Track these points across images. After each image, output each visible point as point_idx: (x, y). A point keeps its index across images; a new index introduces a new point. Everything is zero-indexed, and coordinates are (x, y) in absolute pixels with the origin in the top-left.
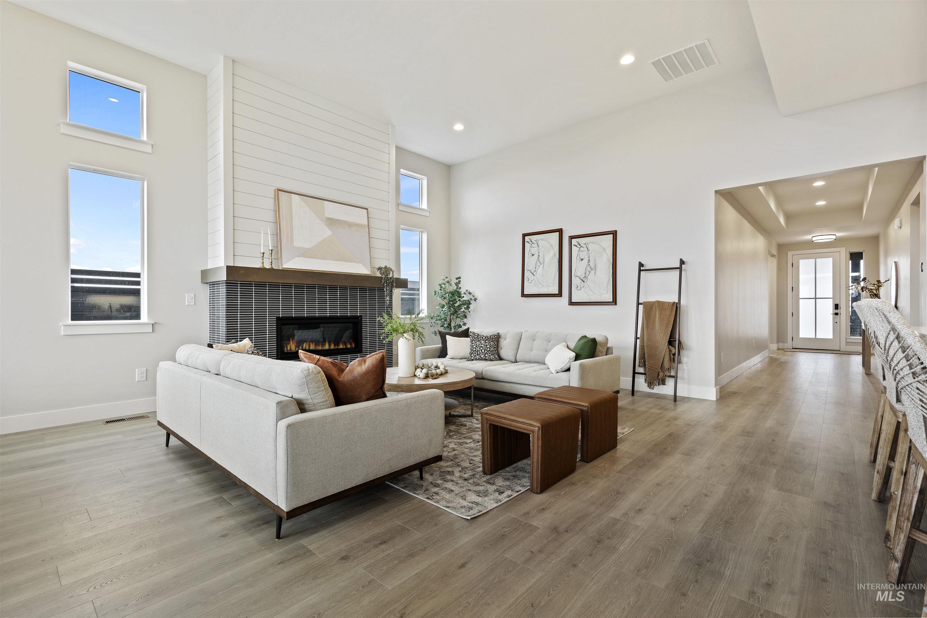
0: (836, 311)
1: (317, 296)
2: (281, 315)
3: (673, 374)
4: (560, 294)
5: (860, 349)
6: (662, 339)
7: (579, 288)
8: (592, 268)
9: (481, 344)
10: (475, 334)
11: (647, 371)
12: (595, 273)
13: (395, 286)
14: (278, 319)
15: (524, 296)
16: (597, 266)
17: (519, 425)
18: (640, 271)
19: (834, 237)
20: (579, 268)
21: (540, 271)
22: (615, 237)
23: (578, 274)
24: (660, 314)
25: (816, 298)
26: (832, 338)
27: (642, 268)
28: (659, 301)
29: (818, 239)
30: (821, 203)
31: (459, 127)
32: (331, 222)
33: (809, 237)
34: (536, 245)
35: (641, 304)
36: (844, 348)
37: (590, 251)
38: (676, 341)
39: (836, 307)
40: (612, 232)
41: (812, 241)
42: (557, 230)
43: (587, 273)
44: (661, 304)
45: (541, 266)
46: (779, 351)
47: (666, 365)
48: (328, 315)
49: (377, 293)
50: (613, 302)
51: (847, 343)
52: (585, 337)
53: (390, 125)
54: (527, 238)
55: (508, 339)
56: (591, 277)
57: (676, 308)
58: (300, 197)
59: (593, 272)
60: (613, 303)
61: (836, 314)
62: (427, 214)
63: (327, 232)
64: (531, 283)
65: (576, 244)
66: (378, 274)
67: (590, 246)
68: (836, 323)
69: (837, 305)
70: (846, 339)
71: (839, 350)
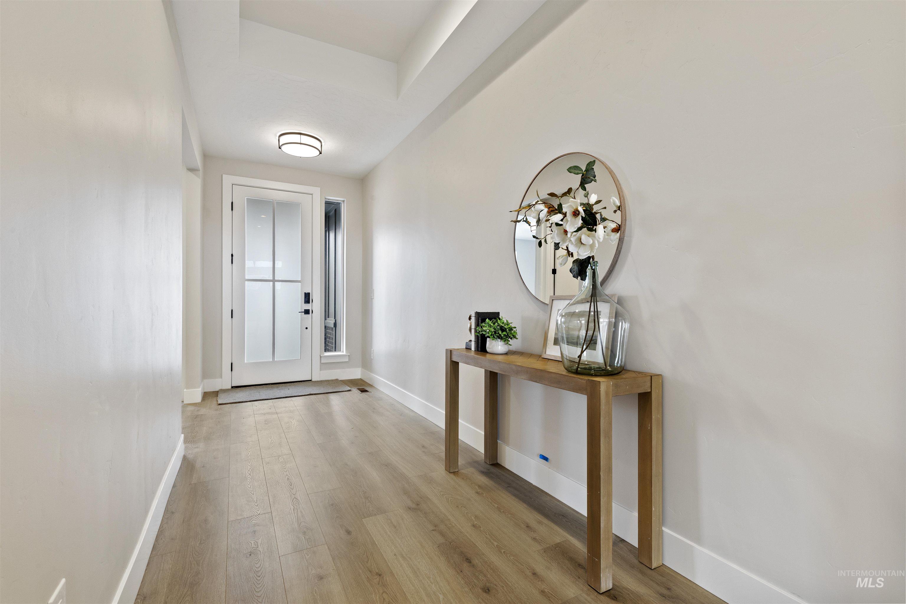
0: (307, 307)
19: (319, 146)
25: (274, 281)
36: (317, 375)
39: (307, 298)
51: (323, 365)
61: (307, 312)
68: (307, 328)
69: (309, 293)
70: (321, 357)
71: (311, 380)
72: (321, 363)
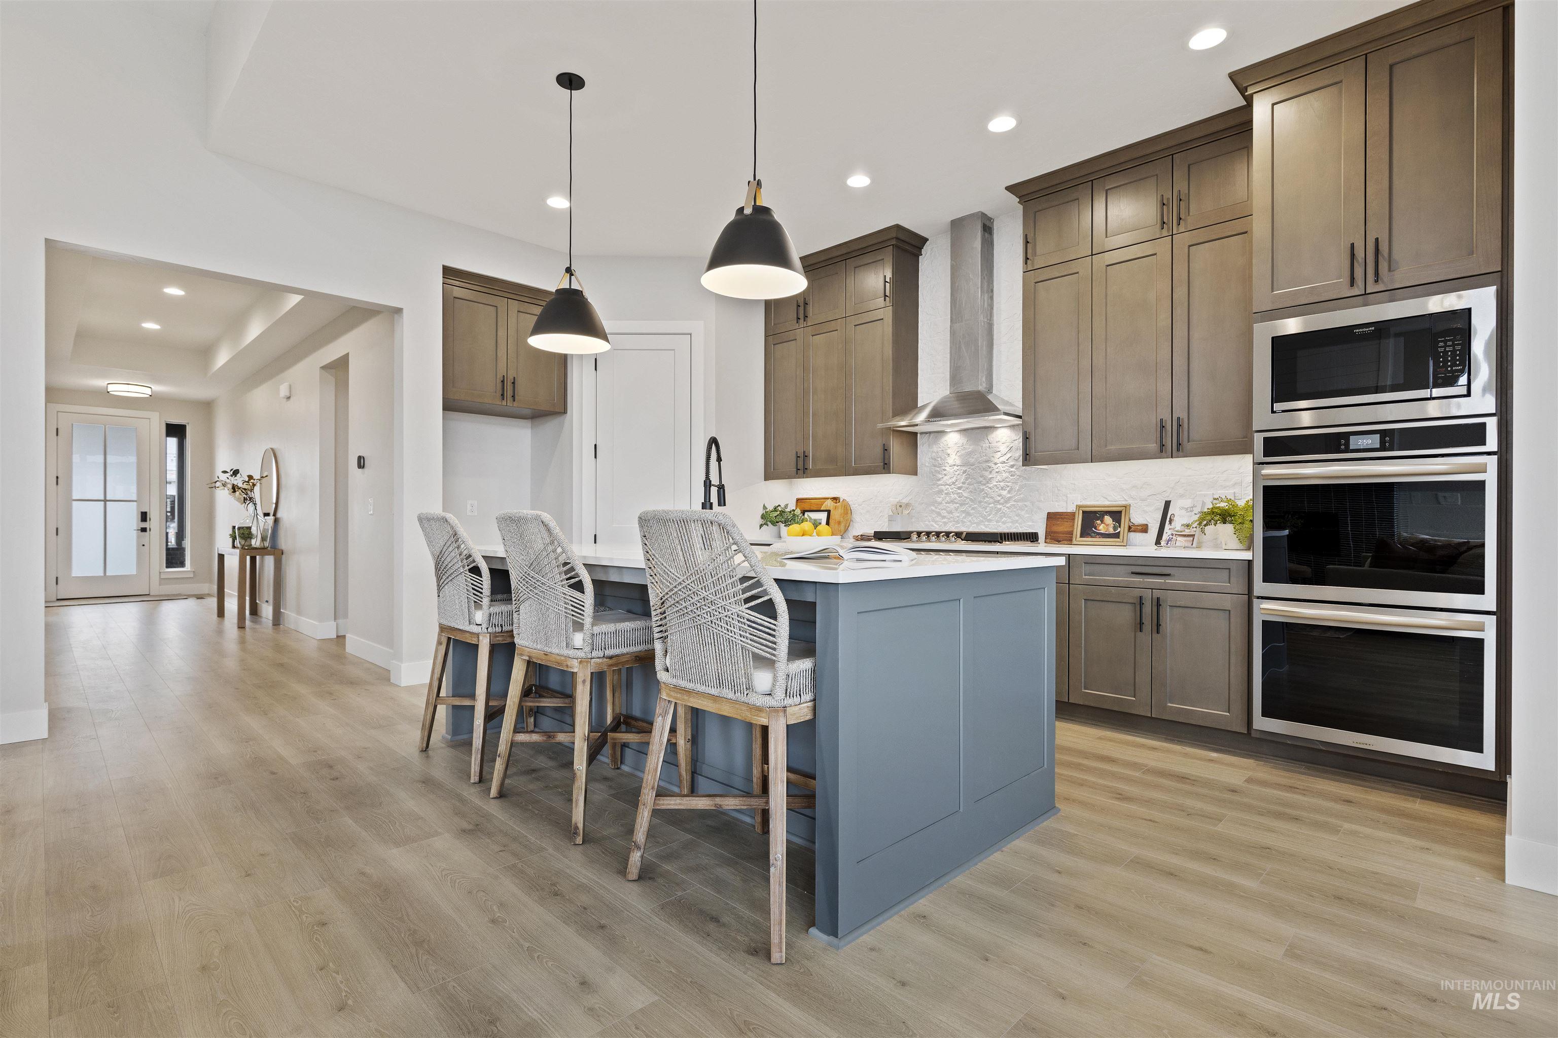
0: (144, 525)
19: (149, 391)
25: (105, 501)
26: (135, 573)
29: (118, 389)
30: (151, 326)
33: (100, 383)
36: (156, 590)
39: (144, 517)
41: (108, 392)
51: (162, 581)
61: (144, 530)
68: (143, 545)
69: (146, 513)
70: (160, 573)
71: (149, 595)
72: (161, 579)
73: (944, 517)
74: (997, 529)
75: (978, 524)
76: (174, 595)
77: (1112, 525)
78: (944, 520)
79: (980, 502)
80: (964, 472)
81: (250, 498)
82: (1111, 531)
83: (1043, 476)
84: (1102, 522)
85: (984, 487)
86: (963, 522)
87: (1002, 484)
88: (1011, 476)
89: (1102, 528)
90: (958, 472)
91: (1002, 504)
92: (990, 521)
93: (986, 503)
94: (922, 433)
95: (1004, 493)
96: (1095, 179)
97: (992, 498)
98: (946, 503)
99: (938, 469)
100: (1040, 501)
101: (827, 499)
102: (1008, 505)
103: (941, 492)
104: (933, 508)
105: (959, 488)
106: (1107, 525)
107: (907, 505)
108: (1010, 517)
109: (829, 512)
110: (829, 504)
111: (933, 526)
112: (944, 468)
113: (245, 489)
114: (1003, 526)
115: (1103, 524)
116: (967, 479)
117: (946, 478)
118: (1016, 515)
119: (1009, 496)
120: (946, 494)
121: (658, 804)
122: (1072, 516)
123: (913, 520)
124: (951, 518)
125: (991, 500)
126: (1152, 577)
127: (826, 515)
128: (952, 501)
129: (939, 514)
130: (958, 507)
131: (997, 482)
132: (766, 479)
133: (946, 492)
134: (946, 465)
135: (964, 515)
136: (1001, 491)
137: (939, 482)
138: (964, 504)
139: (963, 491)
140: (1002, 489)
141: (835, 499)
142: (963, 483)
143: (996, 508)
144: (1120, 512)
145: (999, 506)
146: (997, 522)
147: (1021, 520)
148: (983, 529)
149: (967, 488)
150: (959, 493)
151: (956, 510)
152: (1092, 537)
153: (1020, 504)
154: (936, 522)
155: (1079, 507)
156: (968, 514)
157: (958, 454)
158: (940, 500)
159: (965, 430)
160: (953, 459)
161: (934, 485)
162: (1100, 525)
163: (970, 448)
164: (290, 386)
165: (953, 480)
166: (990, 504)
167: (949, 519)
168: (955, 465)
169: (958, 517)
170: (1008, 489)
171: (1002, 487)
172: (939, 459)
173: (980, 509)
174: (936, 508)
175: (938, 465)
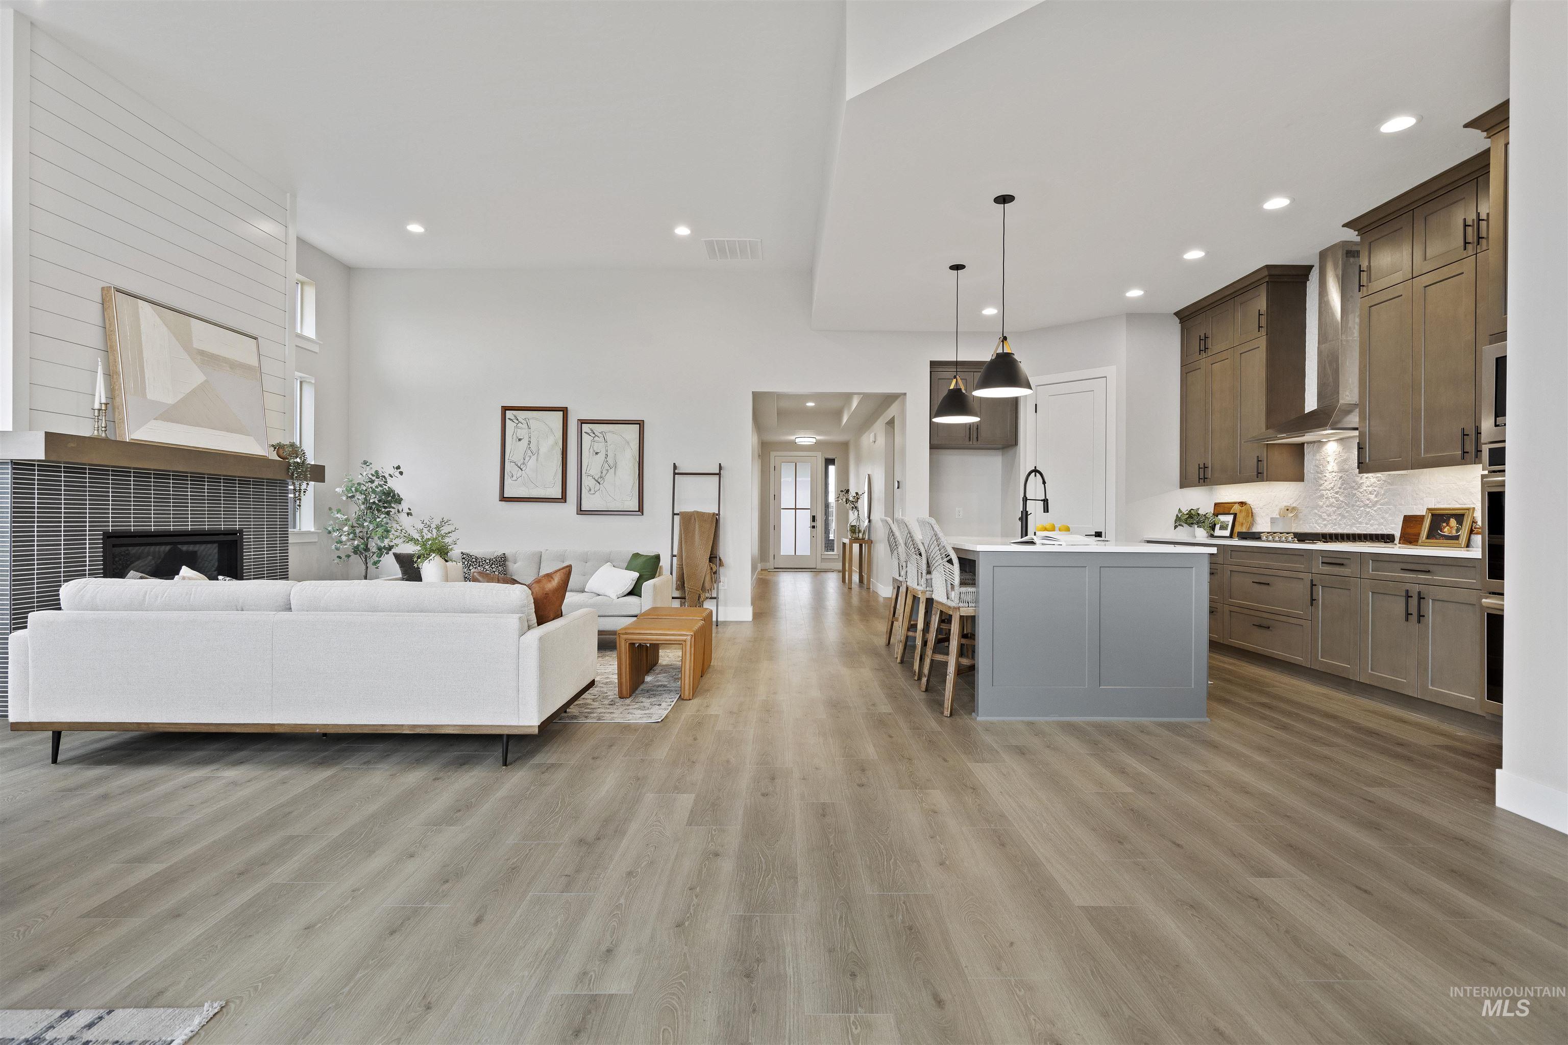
0: (814, 524)
1: (171, 493)
2: (111, 528)
3: (714, 595)
4: (563, 499)
5: (839, 566)
6: (702, 556)
7: (592, 492)
8: (611, 466)
9: (485, 570)
10: (471, 556)
11: (686, 595)
12: (615, 474)
13: (310, 477)
14: (107, 536)
15: (504, 499)
16: (618, 463)
17: (668, 637)
18: (675, 474)
19: (814, 440)
20: (592, 465)
21: (532, 463)
22: (641, 429)
23: (591, 473)
24: (700, 527)
25: (796, 509)
26: (809, 554)
27: (676, 471)
28: (698, 512)
29: (801, 441)
30: (811, 404)
31: (416, 228)
32: (207, 359)
33: (793, 438)
34: (525, 426)
35: (678, 514)
36: (820, 566)
37: (609, 443)
38: (716, 557)
39: (814, 519)
40: (639, 422)
41: (796, 443)
42: (561, 409)
43: (604, 472)
44: (700, 515)
45: (534, 458)
46: (763, 572)
47: (707, 585)
48: (190, 527)
49: (267, 489)
50: (639, 511)
51: (823, 560)
52: (636, 556)
53: (288, 194)
54: (509, 414)
55: (520, 563)
56: (609, 477)
57: (715, 521)
58: (152, 308)
59: (612, 471)
60: (639, 513)
61: (813, 527)
62: (316, 348)
63: (198, 377)
64: (516, 480)
65: (589, 431)
66: (274, 456)
67: (609, 437)
69: (814, 516)
70: (822, 555)
71: (817, 568)
72: (822, 558)
73: (1324, 520)
74: (1366, 531)
75: (1351, 526)
76: (828, 569)
77: (1456, 528)
78: (1324, 522)
79: (1353, 506)
80: (1341, 478)
81: (856, 507)
82: (1454, 533)
83: (1404, 481)
84: (1448, 525)
85: (1356, 492)
86: (1340, 524)
87: (1370, 489)
88: (1378, 481)
89: (1446, 531)
90: (1336, 478)
91: (1370, 507)
92: (1360, 523)
93: (1358, 507)
94: (1308, 443)
95: (1372, 497)
96: (1415, 208)
97: (1362, 501)
98: (1326, 507)
99: (1320, 475)
100: (1401, 504)
101: (1235, 503)
102: (1375, 509)
103: (1322, 496)
104: (1316, 511)
105: (1337, 493)
106: (1451, 528)
107: (1294, 509)
108: (1376, 520)
109: (1235, 515)
110: (1236, 508)
111: (1315, 527)
112: (1325, 474)
113: (853, 502)
114: (1371, 528)
115: (1448, 527)
116: (1342, 484)
117: (1326, 483)
118: (1382, 518)
119: (1376, 499)
120: (1326, 498)
121: (934, 657)
122: (1422, 518)
123: (1301, 522)
124: (1330, 520)
125: (1362, 504)
126: (1423, 573)
127: (1232, 517)
128: (1331, 505)
129: (1320, 516)
130: (1335, 510)
131: (1366, 487)
132: (1181, 487)
133: (1326, 496)
134: (1327, 471)
135: (1340, 518)
136: (1370, 495)
137: (1321, 488)
138: (1341, 508)
139: (1340, 495)
140: (1371, 493)
141: (1242, 504)
142: (1340, 488)
143: (1365, 511)
144: (1463, 515)
145: (1368, 510)
146: (1367, 524)
147: (1385, 522)
148: (1355, 531)
149: (1343, 493)
150: (1336, 497)
151: (1334, 513)
152: (1436, 539)
153: (1385, 507)
154: (1318, 524)
155: (1429, 509)
156: (1344, 517)
157: (1336, 461)
158: (1321, 504)
159: (1341, 439)
160: (1332, 466)
161: (1317, 490)
162: (1445, 527)
163: (1345, 456)
164: (875, 434)
165: (1332, 485)
166: (1361, 507)
167: (1328, 521)
168: (1333, 472)
169: (1335, 519)
170: (1375, 493)
171: (1370, 492)
172: (1321, 467)
173: (1353, 512)
174: (1318, 511)
175: (1320, 472)
